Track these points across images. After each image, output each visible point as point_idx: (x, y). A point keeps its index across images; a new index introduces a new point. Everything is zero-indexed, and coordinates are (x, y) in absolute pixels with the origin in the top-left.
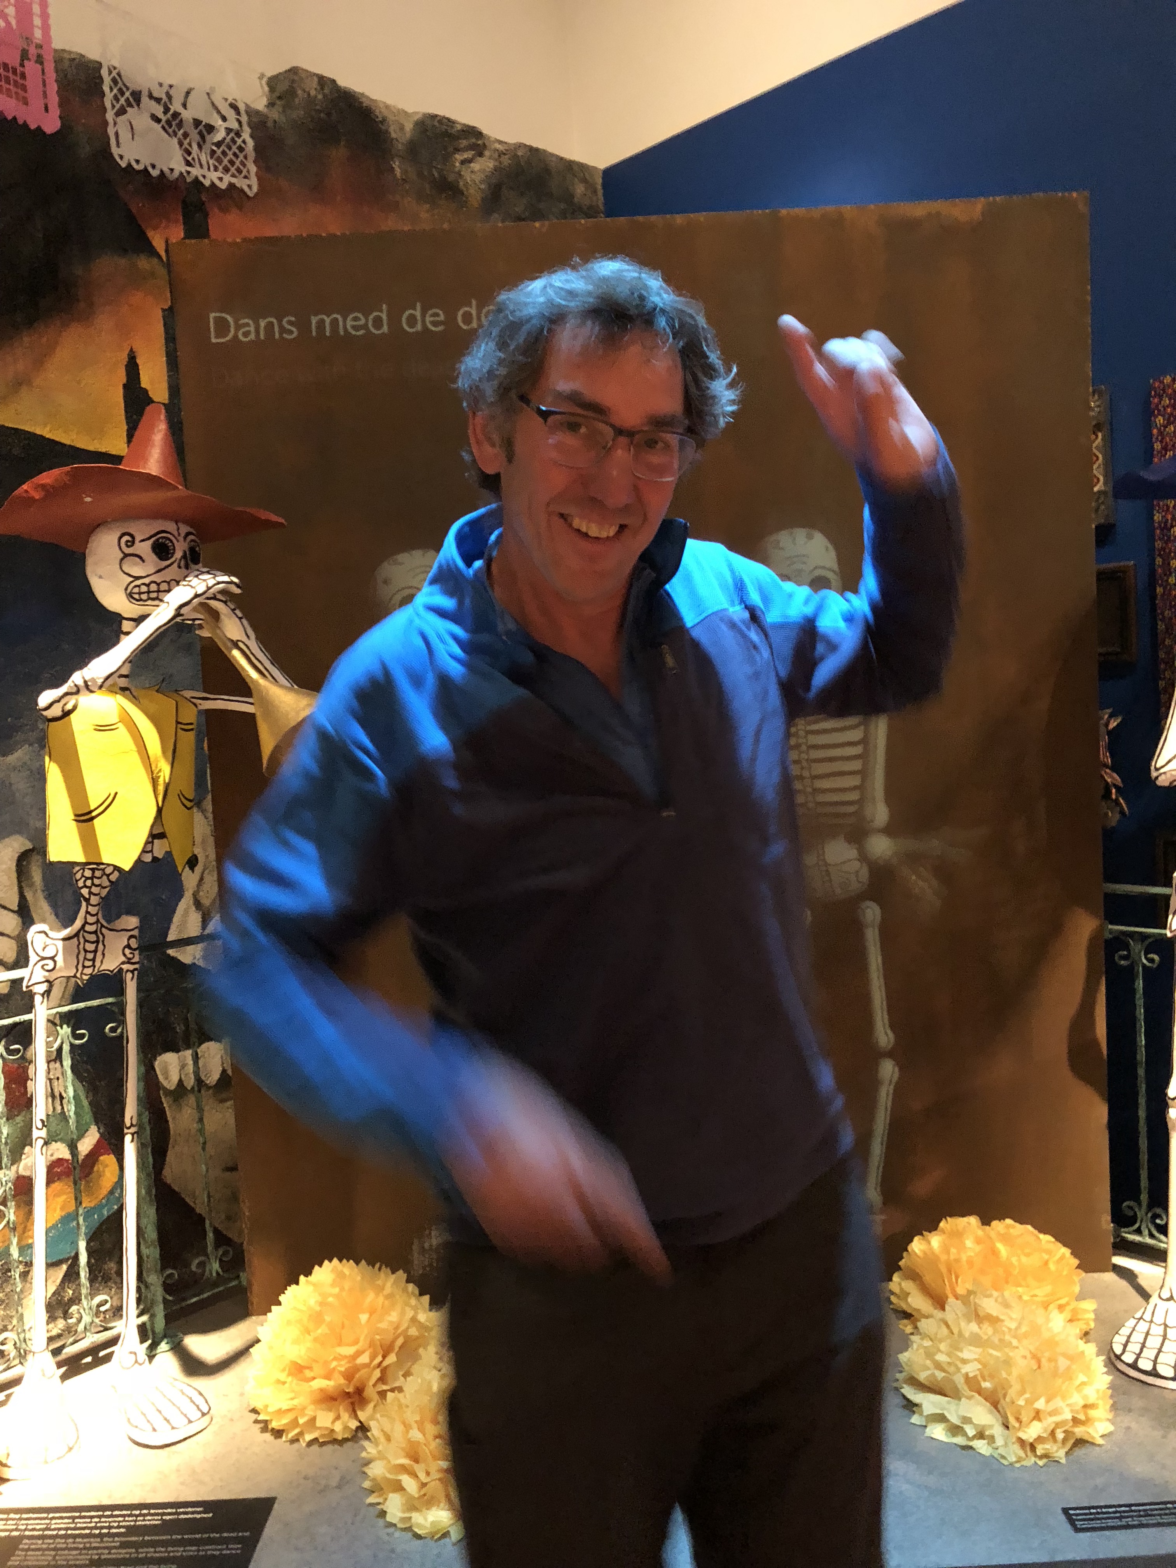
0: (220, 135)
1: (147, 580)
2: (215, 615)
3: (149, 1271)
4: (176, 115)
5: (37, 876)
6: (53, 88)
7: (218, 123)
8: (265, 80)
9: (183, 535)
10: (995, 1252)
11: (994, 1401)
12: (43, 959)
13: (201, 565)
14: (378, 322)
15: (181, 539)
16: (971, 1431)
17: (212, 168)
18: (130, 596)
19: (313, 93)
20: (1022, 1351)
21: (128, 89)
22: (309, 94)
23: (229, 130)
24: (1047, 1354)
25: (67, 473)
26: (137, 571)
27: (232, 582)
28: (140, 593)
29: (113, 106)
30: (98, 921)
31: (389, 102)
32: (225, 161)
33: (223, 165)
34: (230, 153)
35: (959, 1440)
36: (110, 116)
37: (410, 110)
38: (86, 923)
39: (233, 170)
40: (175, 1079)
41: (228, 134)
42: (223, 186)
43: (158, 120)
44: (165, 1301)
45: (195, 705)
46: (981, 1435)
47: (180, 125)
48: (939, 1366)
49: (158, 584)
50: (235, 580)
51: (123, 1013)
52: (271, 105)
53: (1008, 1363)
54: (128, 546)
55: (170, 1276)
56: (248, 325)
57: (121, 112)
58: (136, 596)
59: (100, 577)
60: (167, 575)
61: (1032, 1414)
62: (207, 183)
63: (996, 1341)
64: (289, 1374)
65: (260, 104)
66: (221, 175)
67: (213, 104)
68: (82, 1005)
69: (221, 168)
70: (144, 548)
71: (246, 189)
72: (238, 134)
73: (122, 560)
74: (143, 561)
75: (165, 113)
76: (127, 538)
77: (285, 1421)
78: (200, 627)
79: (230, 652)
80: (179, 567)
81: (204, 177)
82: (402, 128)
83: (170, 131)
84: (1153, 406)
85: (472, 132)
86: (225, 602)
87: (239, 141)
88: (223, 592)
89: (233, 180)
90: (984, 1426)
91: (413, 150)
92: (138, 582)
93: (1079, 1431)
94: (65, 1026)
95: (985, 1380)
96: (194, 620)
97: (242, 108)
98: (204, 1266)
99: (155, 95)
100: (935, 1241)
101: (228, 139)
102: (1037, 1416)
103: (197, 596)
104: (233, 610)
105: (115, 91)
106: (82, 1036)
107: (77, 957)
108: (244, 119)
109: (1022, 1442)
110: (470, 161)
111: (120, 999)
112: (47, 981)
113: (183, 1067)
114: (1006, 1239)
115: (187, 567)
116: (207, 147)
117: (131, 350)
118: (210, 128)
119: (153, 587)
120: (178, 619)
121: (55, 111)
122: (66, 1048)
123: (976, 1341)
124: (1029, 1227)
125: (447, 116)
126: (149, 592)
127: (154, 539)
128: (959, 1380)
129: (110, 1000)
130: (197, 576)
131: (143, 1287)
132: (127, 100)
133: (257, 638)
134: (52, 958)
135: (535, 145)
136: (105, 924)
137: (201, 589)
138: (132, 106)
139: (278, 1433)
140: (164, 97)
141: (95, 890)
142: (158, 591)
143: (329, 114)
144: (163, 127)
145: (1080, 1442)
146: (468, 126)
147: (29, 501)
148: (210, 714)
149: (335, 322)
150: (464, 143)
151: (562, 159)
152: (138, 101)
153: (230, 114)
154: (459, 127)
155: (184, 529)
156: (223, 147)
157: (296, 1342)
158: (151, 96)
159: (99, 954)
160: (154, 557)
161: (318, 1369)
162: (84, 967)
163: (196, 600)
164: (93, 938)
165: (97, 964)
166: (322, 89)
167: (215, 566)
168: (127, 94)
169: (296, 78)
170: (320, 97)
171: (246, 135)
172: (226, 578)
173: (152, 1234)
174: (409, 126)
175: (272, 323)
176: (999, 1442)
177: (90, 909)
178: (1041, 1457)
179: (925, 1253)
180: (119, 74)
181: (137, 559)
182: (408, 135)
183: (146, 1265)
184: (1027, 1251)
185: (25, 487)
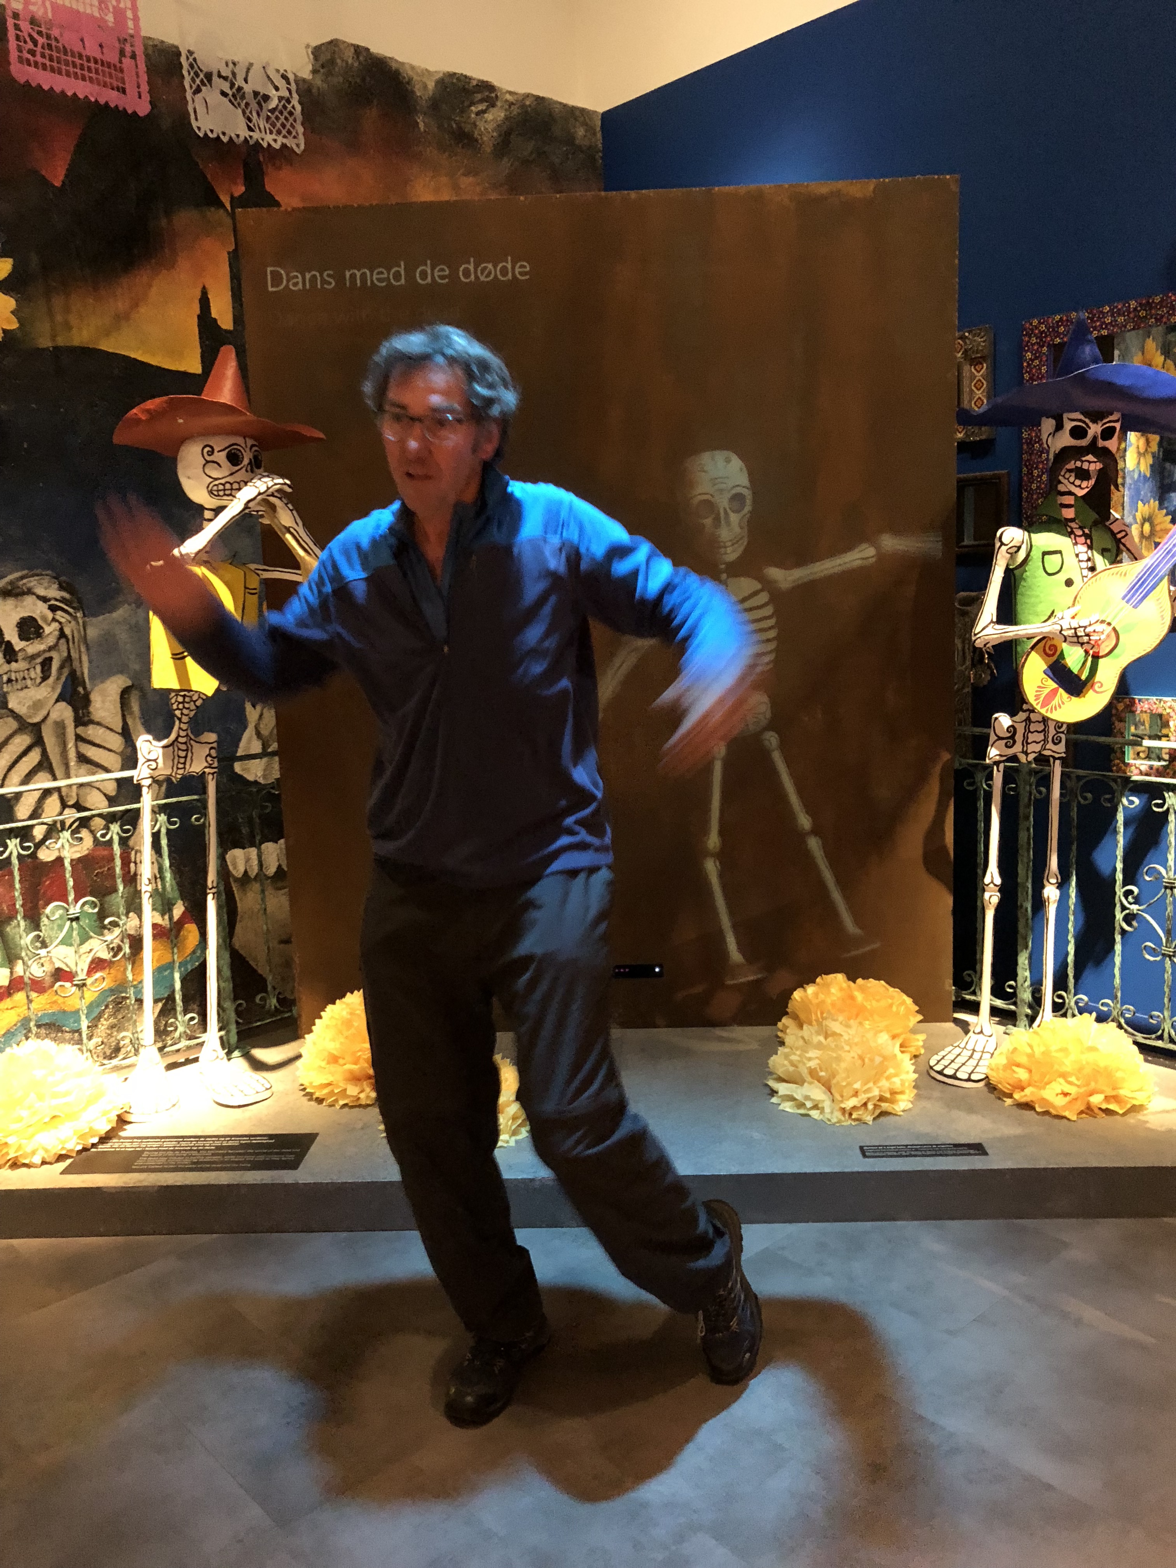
0: (273, 103)
1: (223, 481)
2: (273, 508)
3: (225, 999)
4: (240, 89)
5: (135, 707)
6: (144, 78)
7: (273, 93)
8: (310, 51)
9: (249, 446)
10: (852, 998)
11: (828, 1087)
12: (149, 760)
13: (262, 470)
14: (397, 276)
15: (248, 450)
16: (809, 1104)
17: (268, 131)
18: (211, 492)
19: (350, 61)
20: (852, 1054)
21: (201, 71)
22: (347, 63)
23: (280, 99)
24: (868, 1056)
25: (166, 402)
26: (215, 474)
27: (285, 484)
28: (218, 491)
29: (191, 87)
30: (187, 735)
31: (415, 63)
32: (278, 125)
33: (276, 128)
34: (282, 118)
35: (802, 1111)
36: (189, 95)
37: (431, 69)
38: (179, 736)
39: (284, 132)
40: (241, 869)
41: (280, 102)
42: (277, 146)
43: (224, 94)
44: (237, 1023)
45: (258, 575)
46: (815, 1107)
47: (243, 97)
48: (792, 1064)
49: (231, 484)
50: (288, 482)
51: (205, 807)
52: (314, 72)
53: (838, 1059)
54: (209, 455)
55: (240, 1005)
56: (297, 277)
57: (198, 91)
58: (216, 493)
59: (189, 478)
60: (238, 477)
61: (852, 1093)
62: (265, 145)
63: (833, 1046)
64: (328, 1063)
65: (306, 73)
66: (275, 137)
67: (268, 77)
68: (174, 800)
69: (274, 131)
70: (221, 457)
71: (295, 147)
72: (288, 101)
73: (204, 465)
74: (220, 466)
75: (231, 88)
76: (207, 449)
77: (325, 1091)
78: (262, 516)
79: (284, 535)
80: (247, 471)
81: (263, 139)
82: (425, 87)
83: (236, 103)
84: (1025, 343)
85: (486, 87)
86: (280, 498)
87: (289, 107)
88: (278, 491)
89: (285, 141)
90: (819, 1101)
91: (435, 104)
92: (217, 482)
93: (885, 1106)
94: (162, 815)
95: (821, 1071)
96: (257, 511)
97: (291, 77)
98: (266, 1001)
99: (224, 74)
100: (811, 989)
101: (280, 107)
102: (856, 1094)
103: (260, 494)
104: (286, 504)
105: (192, 74)
106: (175, 823)
107: (173, 760)
108: (293, 87)
109: (843, 1110)
110: (484, 112)
111: (203, 796)
112: (151, 777)
113: (248, 860)
114: (862, 989)
115: (252, 471)
116: (264, 113)
117: (204, 288)
118: (266, 98)
119: (228, 486)
120: (247, 511)
121: (146, 97)
122: (163, 831)
123: (819, 1046)
124: (882, 982)
125: (464, 73)
126: (224, 490)
127: (227, 450)
128: (805, 1072)
129: (195, 797)
130: (260, 479)
131: (221, 1012)
132: (202, 81)
133: (304, 525)
134: (155, 760)
135: (541, 95)
136: (192, 737)
137: (263, 489)
138: (205, 85)
139: (320, 1101)
140: (230, 76)
141: (185, 712)
142: (232, 489)
143: (363, 79)
144: (230, 101)
145: (884, 1114)
146: (483, 82)
147: (138, 421)
148: (266, 582)
149: (363, 275)
150: (479, 96)
151: (565, 105)
152: (210, 80)
153: (281, 83)
154: (475, 83)
155: (250, 442)
156: (277, 113)
157: (333, 1040)
158: (220, 76)
159: (189, 759)
160: (229, 464)
161: (348, 1058)
162: (178, 768)
163: (259, 497)
164: (184, 747)
165: (187, 766)
166: (358, 57)
167: (273, 471)
168: (202, 76)
169: (336, 49)
170: (356, 64)
171: (295, 101)
172: (281, 481)
173: (227, 973)
174: (431, 85)
175: (314, 276)
176: (827, 1110)
177: (182, 725)
178: (855, 1120)
179: (801, 998)
180: (195, 60)
181: (216, 465)
182: (431, 93)
183: (223, 995)
184: (877, 998)
185: (135, 411)
